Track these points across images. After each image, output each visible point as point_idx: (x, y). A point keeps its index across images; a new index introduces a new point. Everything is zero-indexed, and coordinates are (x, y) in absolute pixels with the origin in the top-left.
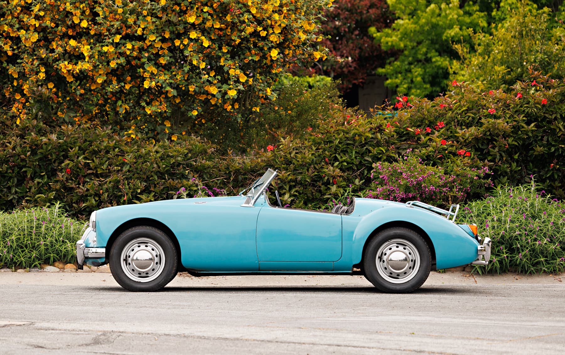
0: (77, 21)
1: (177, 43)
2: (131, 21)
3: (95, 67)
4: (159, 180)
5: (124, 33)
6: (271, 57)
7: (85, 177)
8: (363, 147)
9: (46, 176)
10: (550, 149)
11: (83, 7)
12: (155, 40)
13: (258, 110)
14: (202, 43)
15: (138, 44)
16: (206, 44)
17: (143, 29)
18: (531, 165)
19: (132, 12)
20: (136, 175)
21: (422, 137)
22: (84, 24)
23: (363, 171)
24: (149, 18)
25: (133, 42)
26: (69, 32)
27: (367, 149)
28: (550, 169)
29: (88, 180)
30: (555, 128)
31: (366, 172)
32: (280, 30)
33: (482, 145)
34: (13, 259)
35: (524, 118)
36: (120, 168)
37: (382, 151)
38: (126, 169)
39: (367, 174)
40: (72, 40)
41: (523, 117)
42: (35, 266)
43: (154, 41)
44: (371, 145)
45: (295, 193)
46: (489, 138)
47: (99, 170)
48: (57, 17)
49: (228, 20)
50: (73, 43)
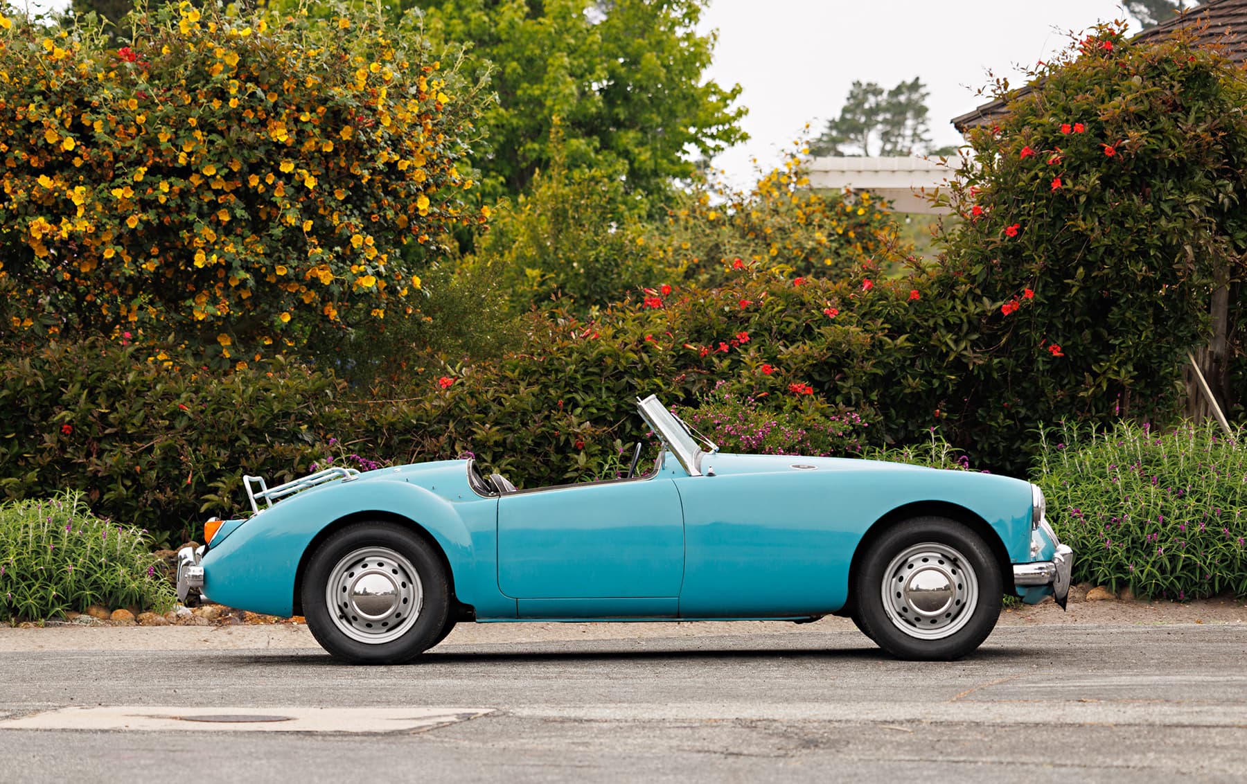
0: (52, 140)
1: (254, 181)
2: (164, 137)
3: (100, 227)
4: (254, 445)
5: (151, 162)
6: (417, 209)
7: (99, 440)
8: (618, 379)
9: (17, 442)
10: (930, 383)
11: (62, 113)
12: (215, 175)
13: (382, 316)
14: (303, 181)
15: (180, 184)
16: (311, 183)
17: (190, 154)
18: (893, 411)
19: (165, 120)
20: (206, 436)
21: (716, 360)
22: (69, 144)
23: (624, 425)
24: (198, 134)
25: (173, 179)
26: (32, 161)
27: (628, 382)
28: (927, 419)
29: (108, 447)
30: (938, 344)
31: (629, 426)
32: (424, 160)
33: (820, 375)
34: (10, 603)
35: (886, 326)
36: (167, 422)
37: (658, 386)
38: (181, 424)
39: (631, 430)
40: (42, 176)
41: (882, 323)
42: (57, 616)
43: (213, 177)
44: (633, 376)
45: (509, 467)
46: (834, 361)
47: (128, 427)
48: (11, 132)
49: (344, 139)
50: (44, 181)
